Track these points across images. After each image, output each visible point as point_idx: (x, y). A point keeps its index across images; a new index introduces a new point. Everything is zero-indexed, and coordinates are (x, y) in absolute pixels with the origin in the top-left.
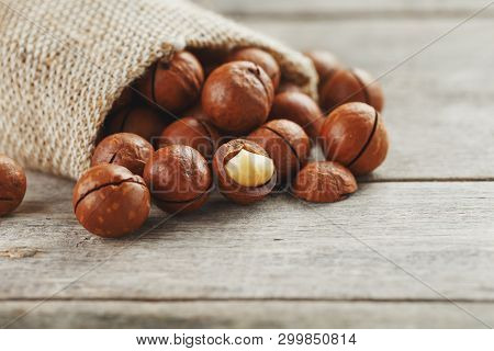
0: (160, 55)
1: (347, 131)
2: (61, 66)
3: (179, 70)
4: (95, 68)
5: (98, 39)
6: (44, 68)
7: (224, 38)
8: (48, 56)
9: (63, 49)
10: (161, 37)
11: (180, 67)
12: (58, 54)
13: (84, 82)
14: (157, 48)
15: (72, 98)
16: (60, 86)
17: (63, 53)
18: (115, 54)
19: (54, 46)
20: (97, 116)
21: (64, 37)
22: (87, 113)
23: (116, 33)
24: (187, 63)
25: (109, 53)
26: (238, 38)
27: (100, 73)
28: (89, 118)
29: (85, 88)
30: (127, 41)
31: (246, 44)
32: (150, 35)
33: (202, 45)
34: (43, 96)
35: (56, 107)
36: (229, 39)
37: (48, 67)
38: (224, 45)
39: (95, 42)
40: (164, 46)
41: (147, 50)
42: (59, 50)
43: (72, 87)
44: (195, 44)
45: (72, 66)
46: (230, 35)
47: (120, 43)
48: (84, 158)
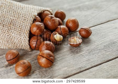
0: (34, 18)
2: (13, 26)
4: (22, 24)
5: (18, 18)
7: (41, 10)
10: (32, 14)
12: (11, 23)
13: (21, 28)
15: (19, 32)
16: (15, 30)
17: (12, 23)
20: (28, 35)
22: (25, 35)
23: (21, 15)
25: (23, 20)
27: (24, 25)
29: (22, 30)
32: (30, 14)
33: (39, 13)
35: (16, 35)
40: (34, 16)
42: (10, 22)
48: (27, 45)
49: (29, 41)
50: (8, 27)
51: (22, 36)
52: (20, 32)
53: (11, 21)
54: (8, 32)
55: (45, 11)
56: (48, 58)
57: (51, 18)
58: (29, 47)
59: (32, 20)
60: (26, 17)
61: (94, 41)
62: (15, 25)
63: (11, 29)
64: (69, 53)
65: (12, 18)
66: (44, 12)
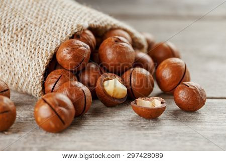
0: (76, 31)
1: (172, 72)
2: (24, 35)
3: (85, 39)
4: (43, 37)
5: (43, 22)
6: (15, 36)
7: (106, 23)
8: (17, 30)
9: (25, 27)
10: (76, 21)
11: (86, 38)
12: (22, 29)
13: (37, 43)
14: (75, 27)
15: (31, 52)
16: (24, 45)
17: (25, 29)
18: (53, 30)
19: (19, 25)
20: (46, 61)
21: (24, 21)
22: (40, 60)
23: (52, 19)
24: (89, 35)
25: (49, 29)
26: (112, 24)
27: (46, 40)
28: (41, 62)
29: (38, 47)
30: (58, 24)
31: (116, 27)
32: (70, 21)
33: (95, 27)
34: (15, 50)
35: (22, 56)
36: (108, 24)
37: (17, 36)
38: (106, 27)
39: (41, 24)
40: (78, 26)
41: (70, 28)
42: (22, 27)
43: (31, 46)
44: (92, 26)
45: (30, 35)
46: (109, 22)
47: (54, 24)
48: (38, 82)
49: (46, 75)
50: (13, 35)
51: (33, 61)
52: (33, 51)
53: (24, 25)
54: (9, 44)
57: (116, 41)
58: (41, 89)
59: (69, 33)
62: (28, 36)
63: (17, 40)
64: (122, 125)
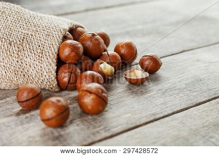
49: (57, 72)
50: (19, 46)
51: (44, 63)
52: (41, 55)
53: (22, 36)
54: (18, 54)
55: (79, 27)
56: (99, 95)
57: (93, 36)
59: (61, 36)
60: (49, 31)
61: (167, 78)
63: (23, 50)
64: (129, 94)
65: (24, 31)
66: (76, 28)
